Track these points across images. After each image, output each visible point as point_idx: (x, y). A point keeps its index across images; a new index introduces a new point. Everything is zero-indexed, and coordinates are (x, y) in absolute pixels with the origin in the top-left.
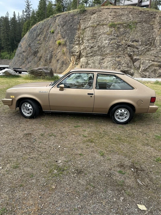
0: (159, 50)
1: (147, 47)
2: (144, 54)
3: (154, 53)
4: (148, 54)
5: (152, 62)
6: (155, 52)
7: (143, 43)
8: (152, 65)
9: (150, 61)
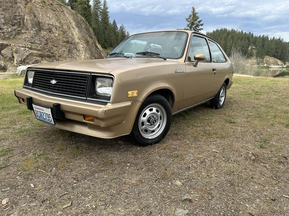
0: (34, 34)
1: (15, 27)
2: (14, 38)
3: (27, 38)
4: (20, 39)
5: (29, 50)
6: (29, 37)
7: (7, 22)
8: (31, 54)
9: (27, 49)
